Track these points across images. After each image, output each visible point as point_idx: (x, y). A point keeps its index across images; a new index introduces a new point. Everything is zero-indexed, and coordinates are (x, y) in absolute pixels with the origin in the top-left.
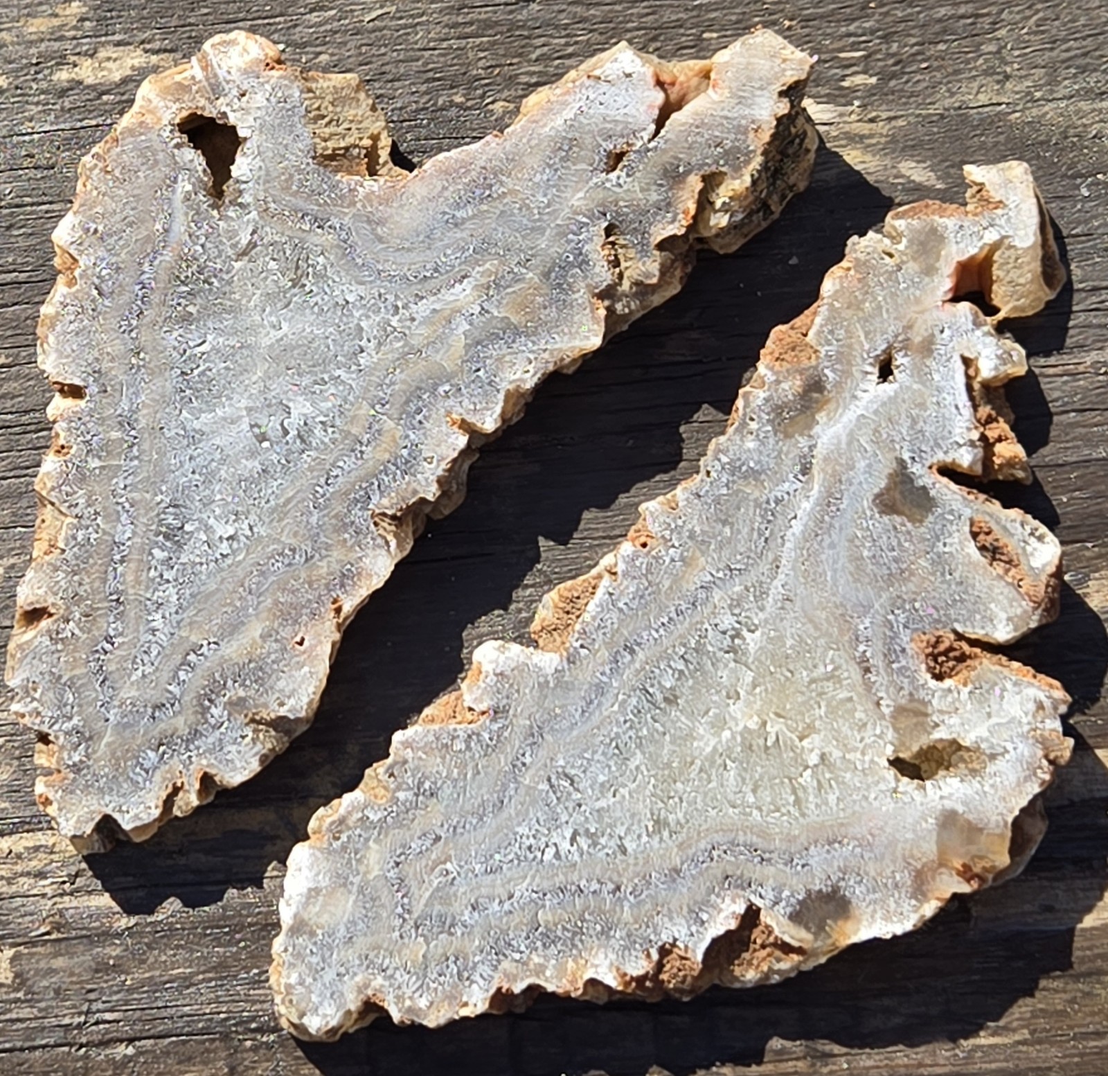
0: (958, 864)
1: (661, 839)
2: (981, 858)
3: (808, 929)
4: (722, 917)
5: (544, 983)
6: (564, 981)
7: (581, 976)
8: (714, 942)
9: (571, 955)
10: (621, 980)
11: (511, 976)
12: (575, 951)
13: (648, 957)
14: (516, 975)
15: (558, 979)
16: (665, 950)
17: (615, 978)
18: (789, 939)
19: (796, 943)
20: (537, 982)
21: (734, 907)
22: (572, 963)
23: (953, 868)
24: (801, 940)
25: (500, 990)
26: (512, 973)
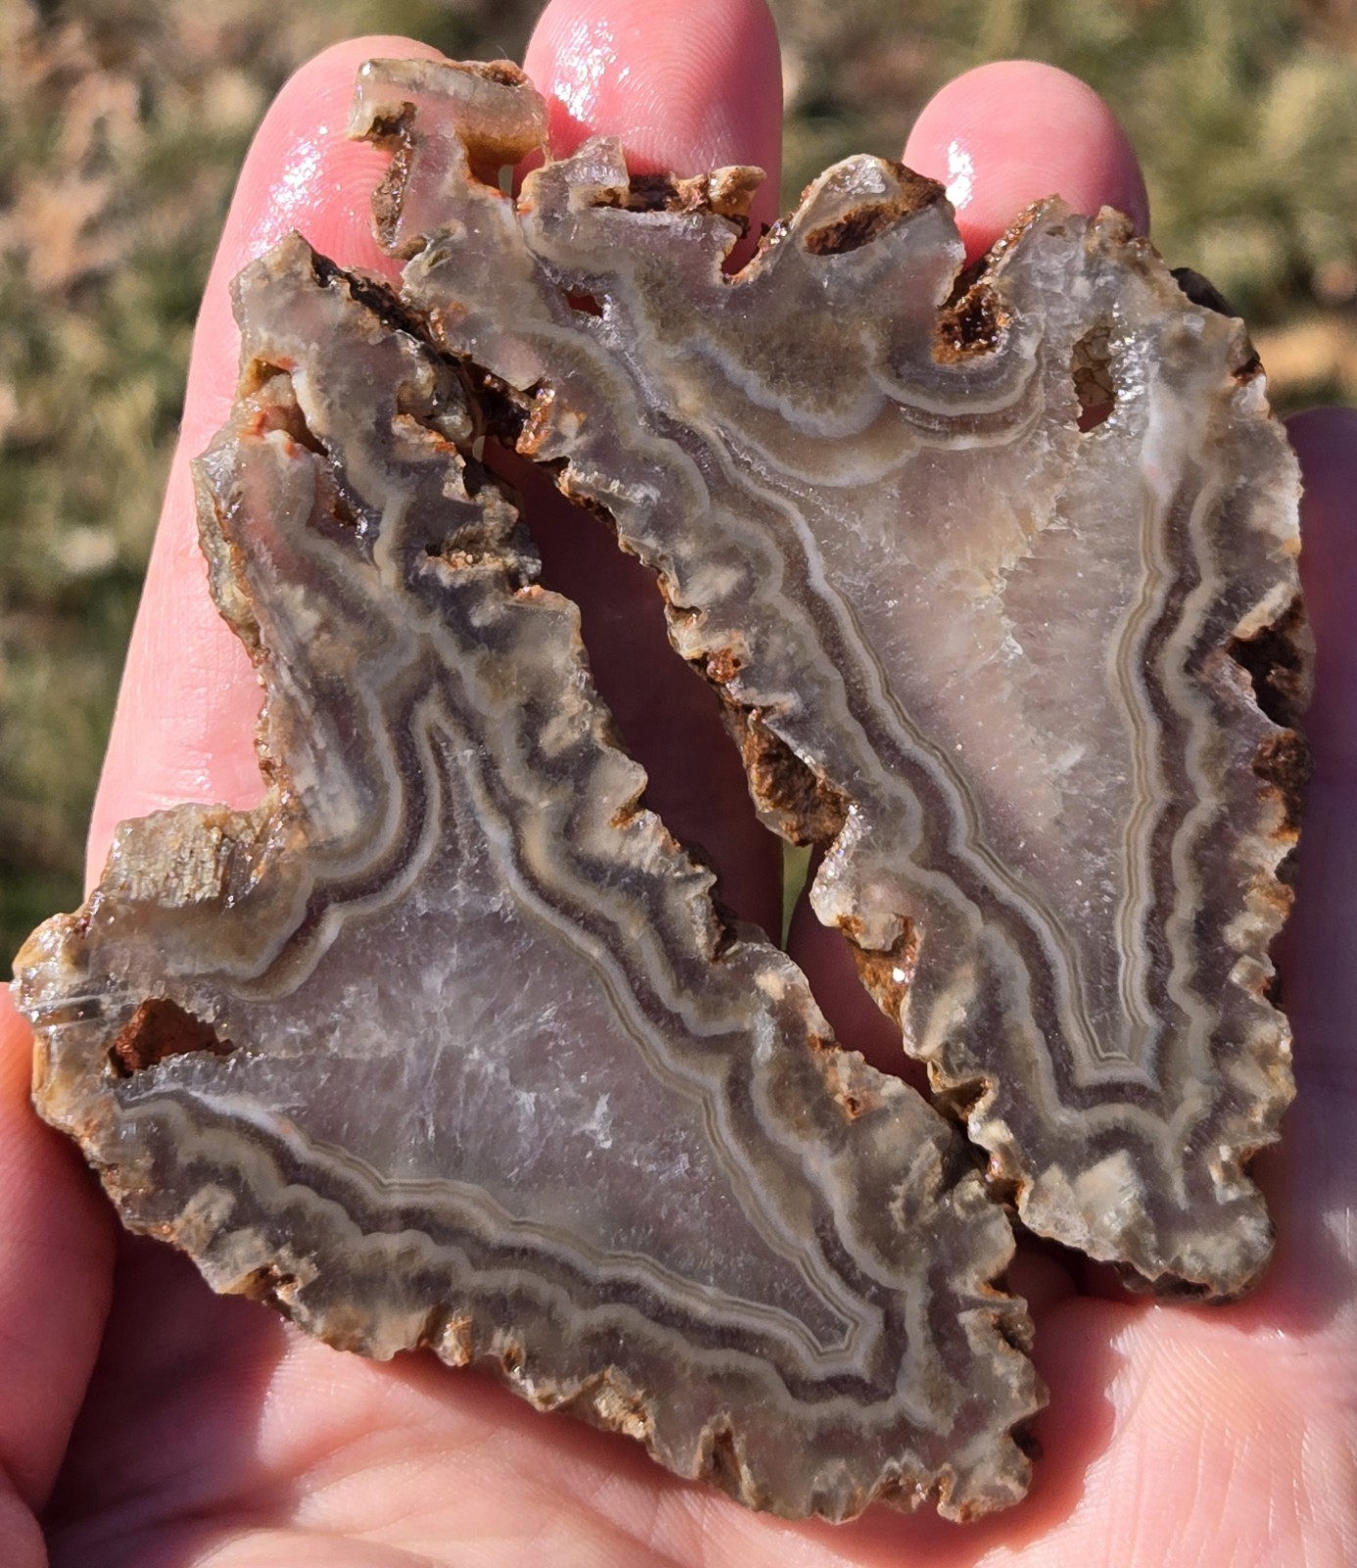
0: (1231, 382)
1: (1117, 738)
2: (1230, 351)
3: (1271, 585)
4: (1234, 686)
5: (1271, 936)
6: (1273, 906)
7: (1271, 883)
8: (1260, 706)
9: (1245, 890)
10: (1287, 835)
11: (1253, 975)
12: (1240, 885)
13: (1264, 792)
14: (1253, 967)
15: (1269, 916)
16: (1260, 772)
17: (1284, 843)
18: (1280, 612)
19: (1287, 605)
20: (1267, 943)
21: (1227, 671)
22: (1254, 892)
23: (1235, 389)
24: (1284, 597)
25: (1267, 994)
26: (1249, 973)
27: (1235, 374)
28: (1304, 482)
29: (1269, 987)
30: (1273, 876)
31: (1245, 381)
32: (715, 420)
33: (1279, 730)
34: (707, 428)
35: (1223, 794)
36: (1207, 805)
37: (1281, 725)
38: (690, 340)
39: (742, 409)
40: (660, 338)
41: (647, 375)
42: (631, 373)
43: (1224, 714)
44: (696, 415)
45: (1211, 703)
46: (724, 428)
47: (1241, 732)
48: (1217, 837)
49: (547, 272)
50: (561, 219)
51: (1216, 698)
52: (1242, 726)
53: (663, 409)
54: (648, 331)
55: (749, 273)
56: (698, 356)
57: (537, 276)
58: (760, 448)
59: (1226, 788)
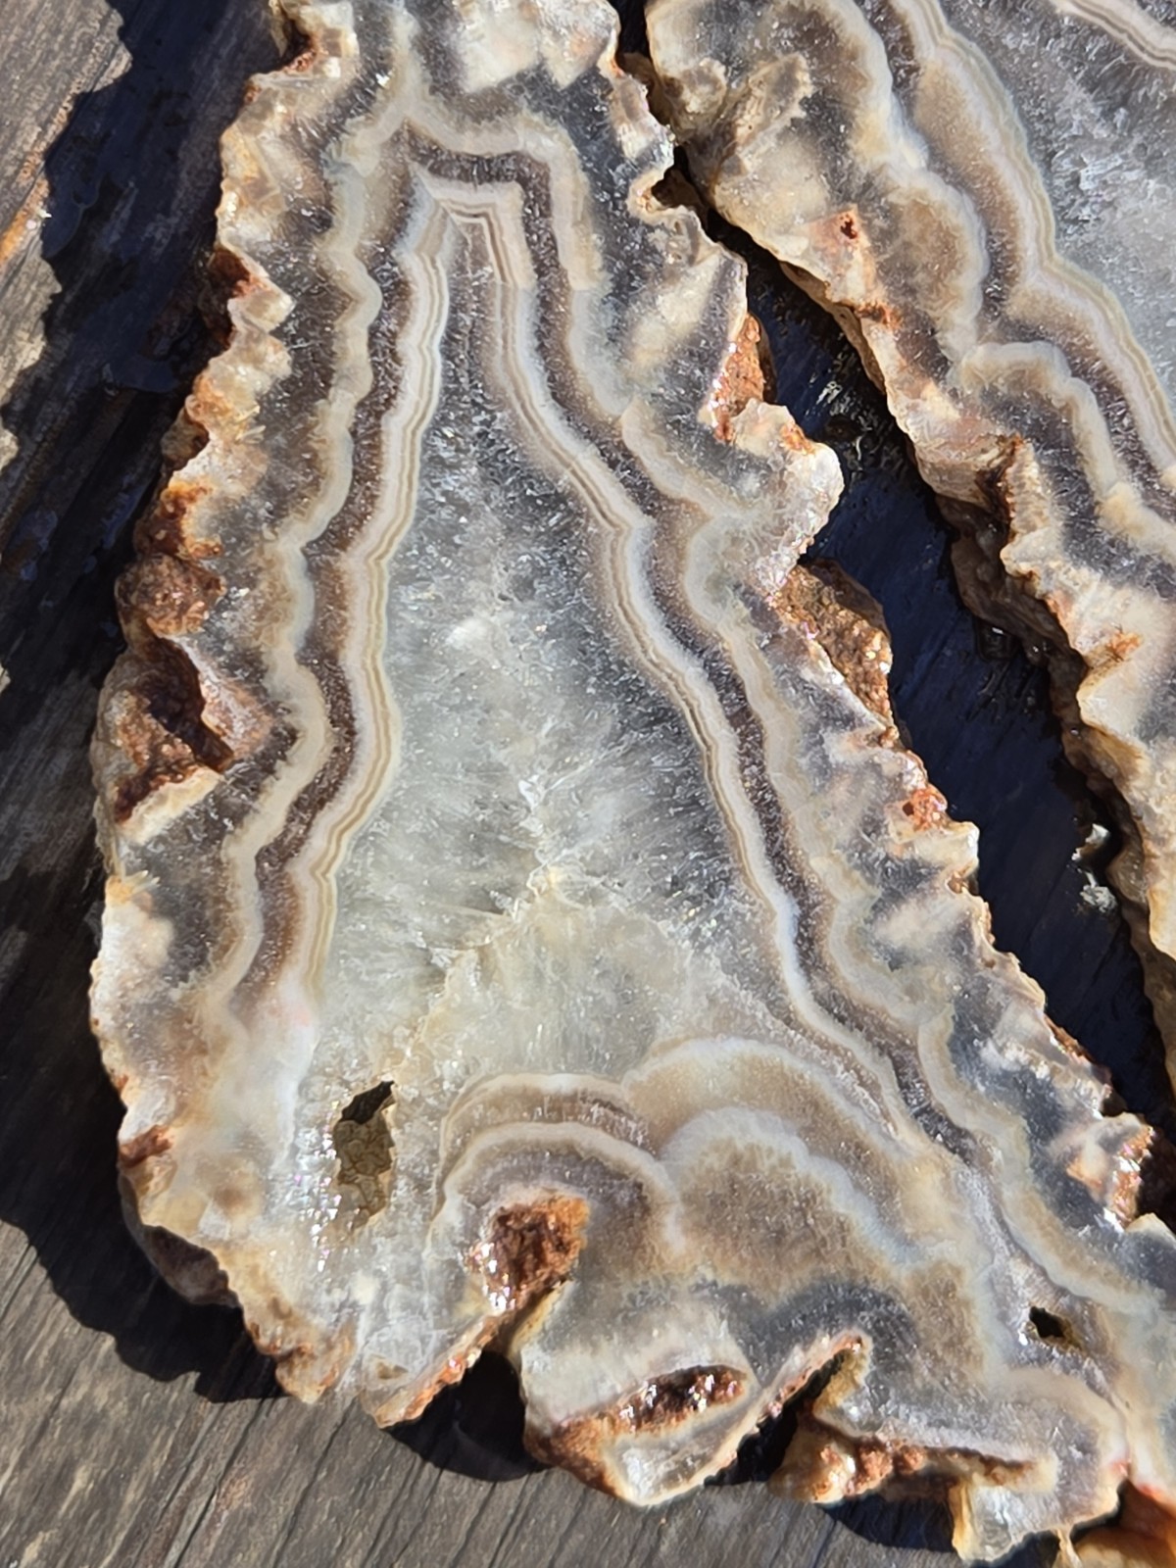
0: (173, 1135)
1: (402, 650)
2: (169, 1179)
3: (160, 839)
4: (231, 703)
5: (227, 354)
6: (219, 393)
7: (217, 424)
8: (195, 672)
9: (258, 420)
10: (186, 488)
11: (261, 303)
12: (262, 428)
13: (210, 552)
14: (259, 315)
15: (227, 384)
16: (209, 584)
17: (192, 480)
18: (150, 801)
19: (140, 809)
20: (234, 345)
21: (239, 728)
22: (244, 415)
23: (169, 1124)
24: (141, 820)
25: (243, 274)
26: (265, 307)
27: (165, 1146)
29: (241, 283)
30: (212, 436)
31: (152, 1134)
32: (898, 1149)
33: (177, 637)
34: (909, 1139)
35: (267, 555)
36: (289, 543)
37: (168, 644)
38: (919, 1264)
39: (856, 1157)
40: (958, 1272)
41: (981, 1223)
42: (1003, 1224)
43: (248, 667)
44: (923, 1159)
45: (265, 683)
46: (888, 1137)
47: (231, 639)
48: (281, 500)
49: (1099, 1375)
50: (1073, 1449)
51: (258, 691)
52: (228, 647)
53: (967, 1171)
54: (973, 1287)
55: (824, 1348)
56: (906, 1242)
57: (1113, 1368)
58: (840, 1104)
59: (261, 564)
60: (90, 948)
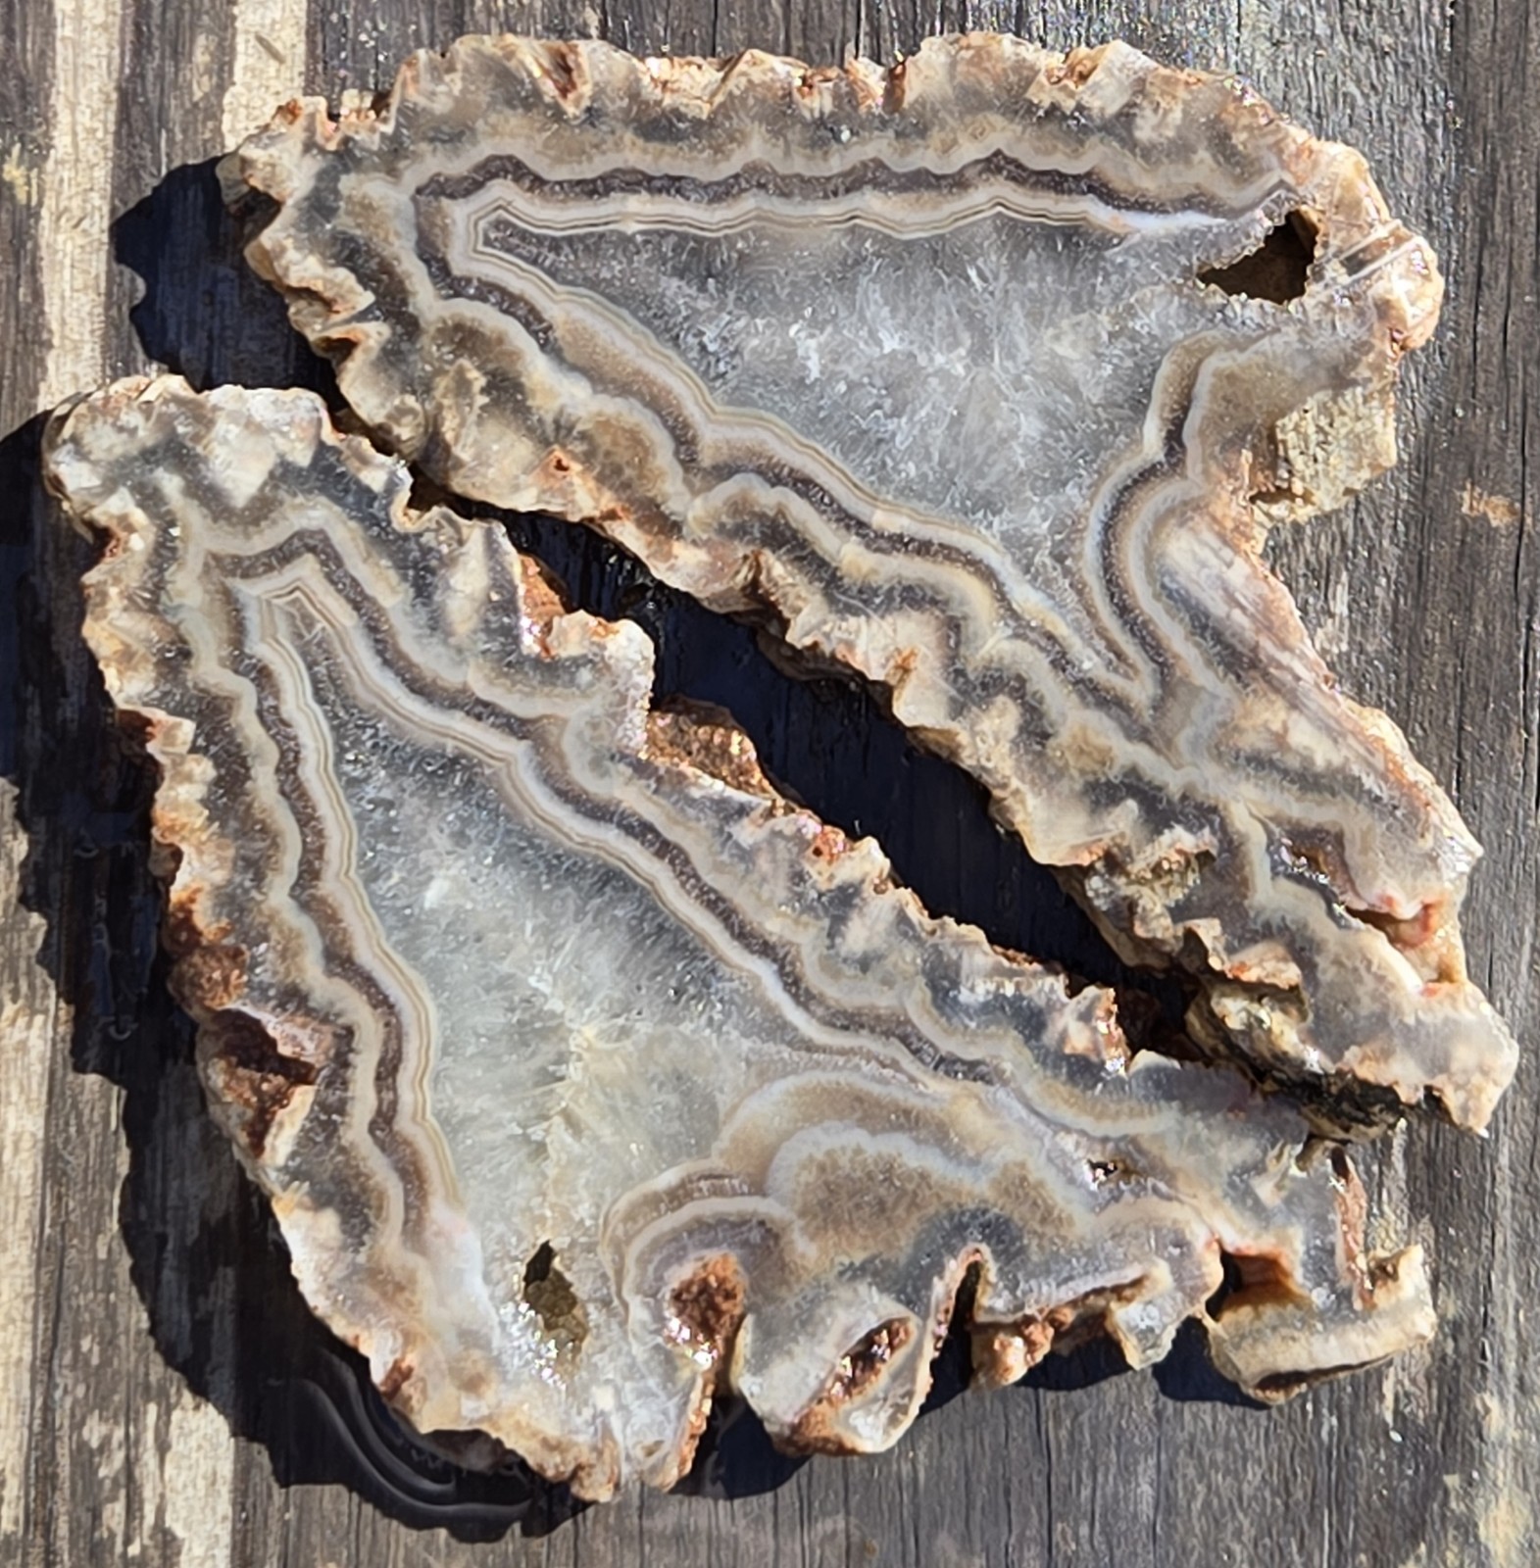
0: (411, 1360)
1: (396, 928)
2: (424, 1392)
3: (293, 1155)
4: (295, 1031)
5: (165, 785)
6: (173, 815)
7: (183, 839)
8: (257, 1022)
9: (210, 819)
10: (184, 896)
11: (170, 736)
12: (216, 824)
13: (225, 932)
14: (173, 744)
15: (175, 806)
16: (235, 954)
17: (185, 887)
18: (273, 1130)
19: (268, 1141)
20: (167, 775)
21: (310, 1046)
22: (199, 822)
23: (404, 1354)
24: (273, 1148)
25: (148, 722)
26: (174, 737)
27: (410, 1370)
28: (294, 1282)
29: (149, 729)
30: (184, 847)
31: (396, 1367)
32: (935, 1100)
33: (233, 1004)
34: (938, 1087)
35: (266, 912)
36: (278, 895)
37: (228, 1012)
38: (992, 1175)
39: (908, 1120)
40: (1022, 1165)
41: (1021, 1120)
42: (1037, 1114)
43: (293, 998)
44: (955, 1098)
45: (312, 1004)
46: (921, 1094)
47: (271, 985)
48: (256, 867)
49: (1162, 1186)
50: (1171, 1249)
51: (309, 1012)
52: (272, 992)
53: (992, 1089)
54: (1039, 1170)
55: (955, 1271)
56: (974, 1162)
57: (1169, 1176)
58: (877, 1089)
59: (265, 920)
60: (284, 1255)
